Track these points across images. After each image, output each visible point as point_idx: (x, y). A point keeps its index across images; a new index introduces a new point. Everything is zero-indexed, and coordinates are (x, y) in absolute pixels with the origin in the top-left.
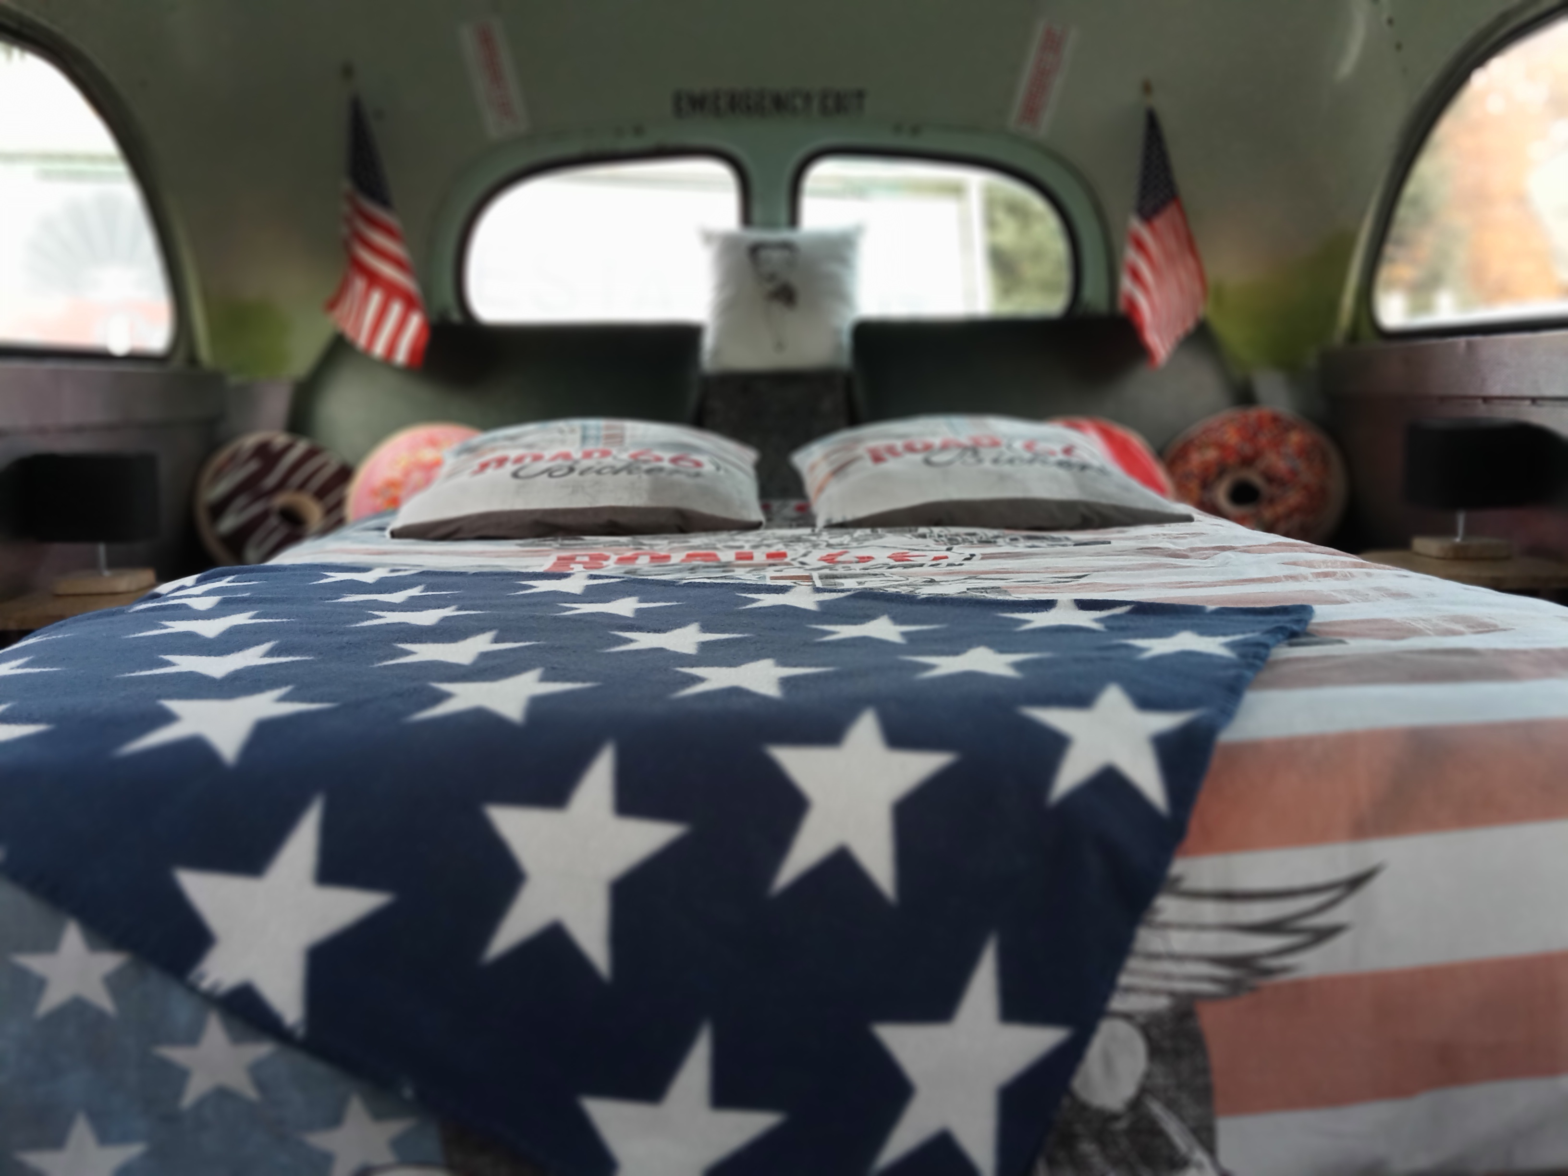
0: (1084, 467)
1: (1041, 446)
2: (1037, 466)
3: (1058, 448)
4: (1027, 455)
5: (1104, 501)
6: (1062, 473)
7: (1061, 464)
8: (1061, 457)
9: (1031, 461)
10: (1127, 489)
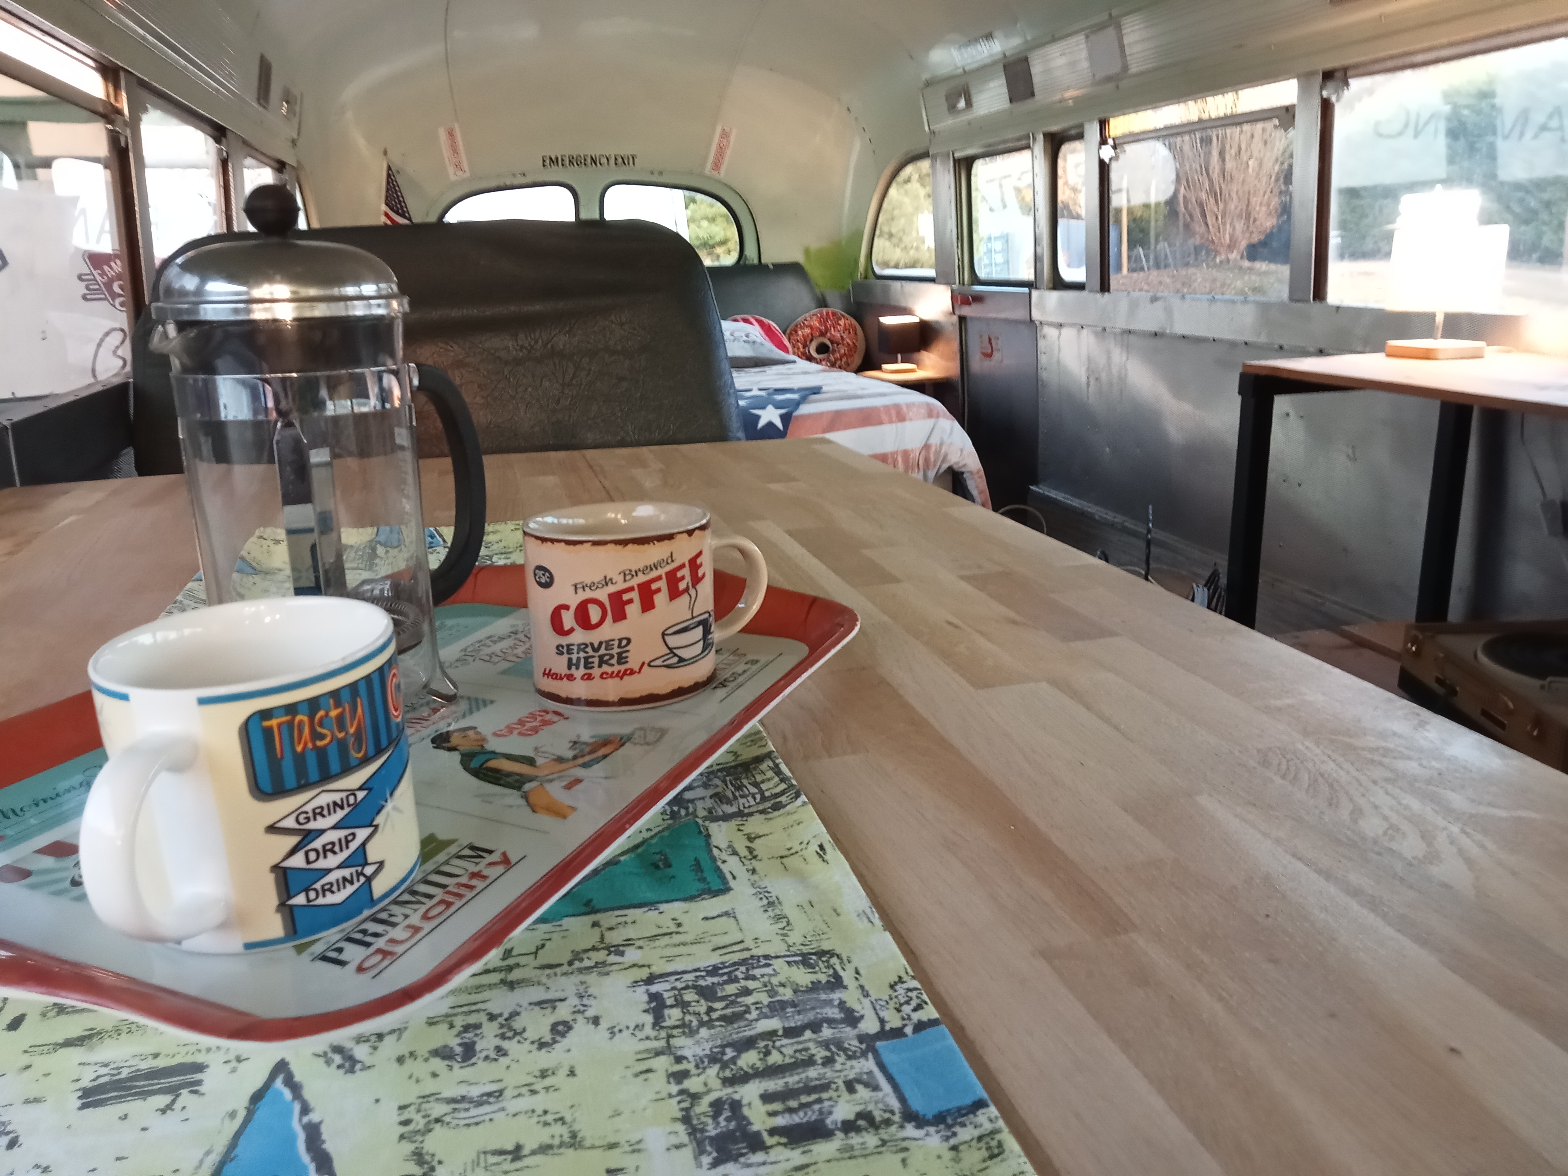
0: (754, 342)
1: (736, 334)
2: (736, 342)
3: (743, 334)
4: (732, 338)
5: (763, 356)
6: (746, 345)
7: (745, 342)
8: (745, 338)
9: (734, 340)
10: (771, 351)
